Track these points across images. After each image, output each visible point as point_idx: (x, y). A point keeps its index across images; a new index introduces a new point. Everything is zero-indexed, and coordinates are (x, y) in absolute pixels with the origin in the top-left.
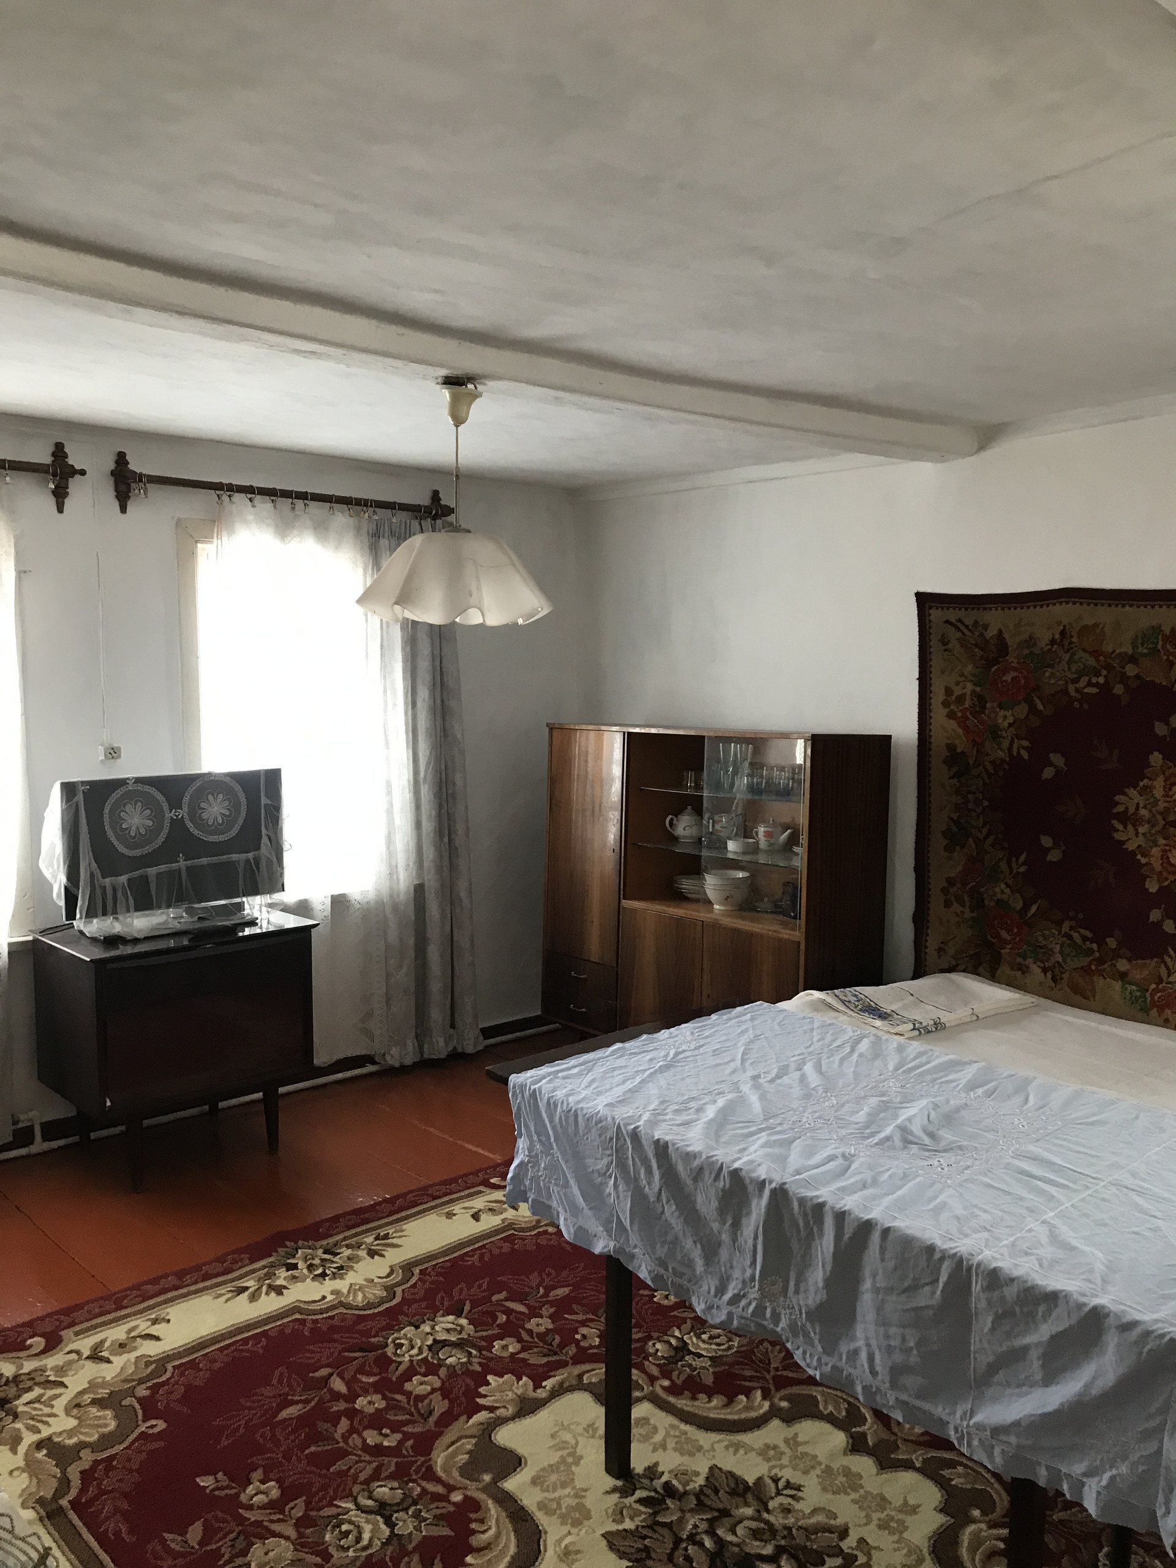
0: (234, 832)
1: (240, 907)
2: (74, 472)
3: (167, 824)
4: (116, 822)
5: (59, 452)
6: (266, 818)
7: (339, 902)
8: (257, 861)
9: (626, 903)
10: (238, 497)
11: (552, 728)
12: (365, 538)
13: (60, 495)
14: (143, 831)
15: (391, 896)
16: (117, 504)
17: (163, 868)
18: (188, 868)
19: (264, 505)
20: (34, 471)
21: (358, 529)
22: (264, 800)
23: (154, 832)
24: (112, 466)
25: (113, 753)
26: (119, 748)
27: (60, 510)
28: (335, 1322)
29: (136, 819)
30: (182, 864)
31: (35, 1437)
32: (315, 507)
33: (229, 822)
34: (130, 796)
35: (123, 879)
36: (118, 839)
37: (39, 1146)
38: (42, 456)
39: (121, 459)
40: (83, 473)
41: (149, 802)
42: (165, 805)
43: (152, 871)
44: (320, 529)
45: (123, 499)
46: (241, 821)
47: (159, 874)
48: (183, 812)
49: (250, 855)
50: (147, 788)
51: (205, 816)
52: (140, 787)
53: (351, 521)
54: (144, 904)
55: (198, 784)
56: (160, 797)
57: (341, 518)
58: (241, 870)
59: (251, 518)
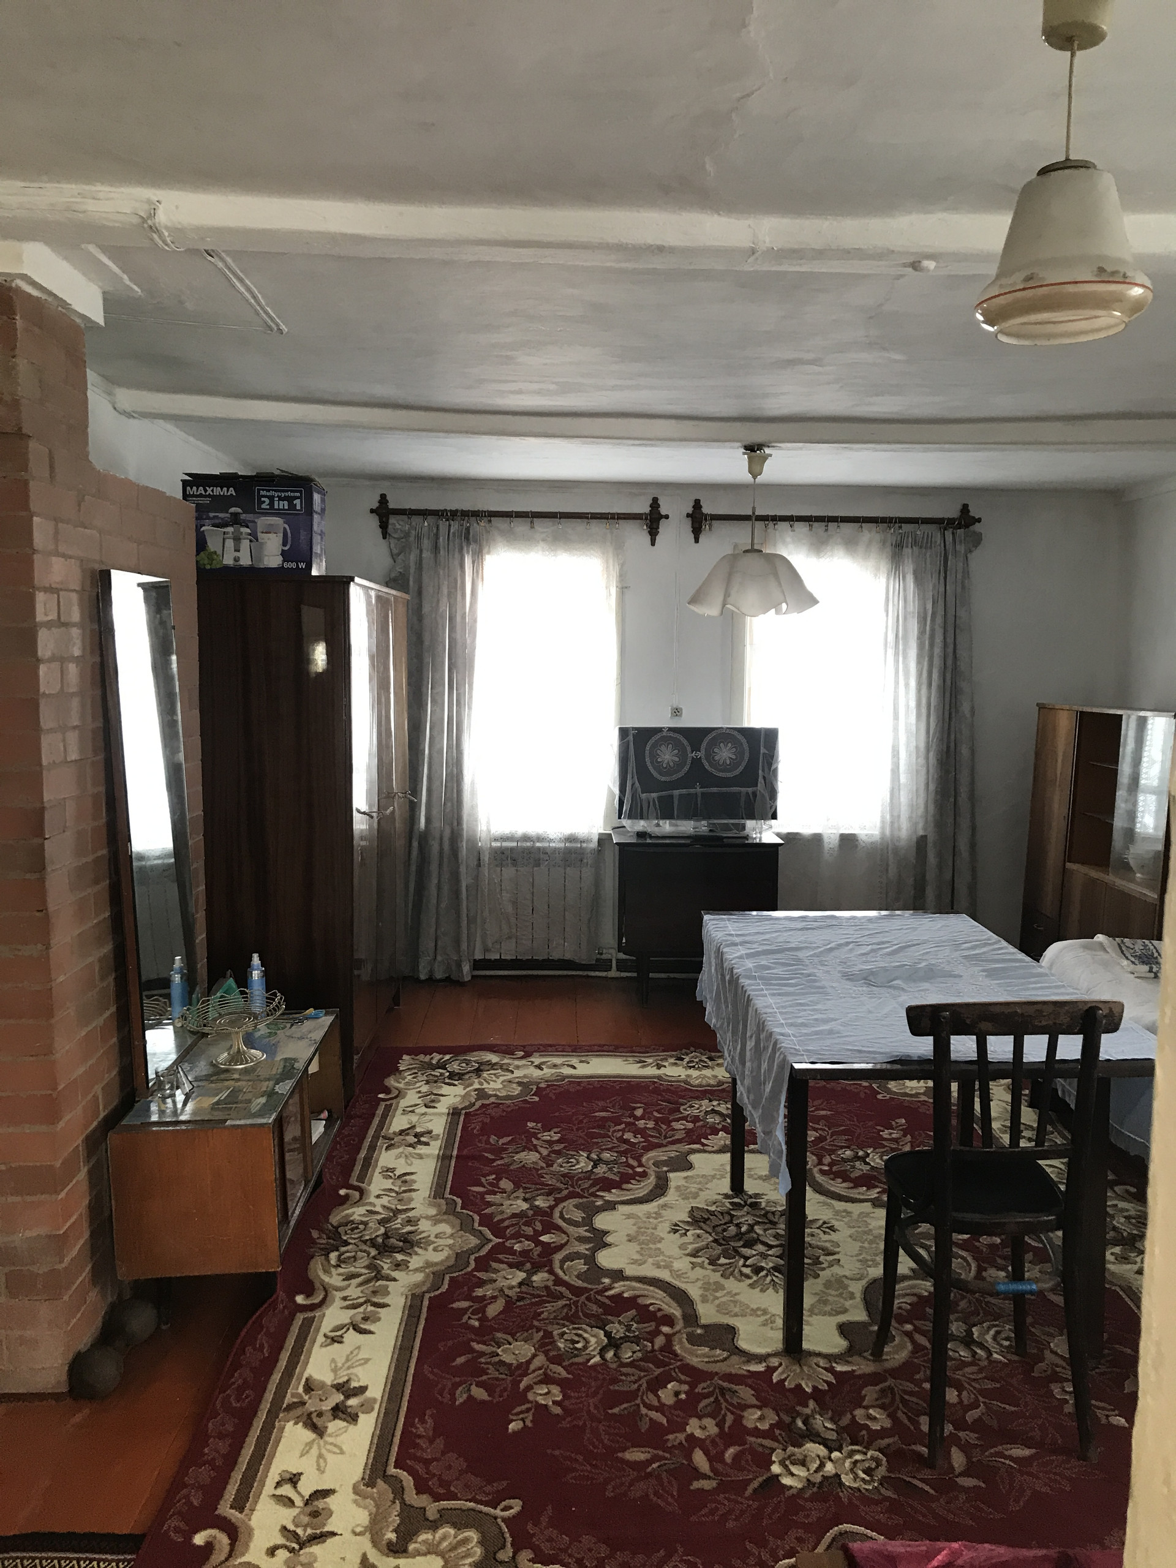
0: (737, 772)
1: (744, 827)
2: (661, 517)
3: (689, 762)
4: (654, 756)
5: (655, 504)
6: (763, 762)
7: (848, 841)
8: (755, 794)
9: (1069, 865)
10: (783, 526)
11: (1041, 707)
12: (889, 549)
13: (653, 533)
14: (671, 764)
15: (892, 840)
16: (692, 536)
17: (684, 791)
18: (703, 794)
19: (802, 528)
20: (634, 518)
21: (884, 542)
22: (763, 750)
23: (679, 766)
24: (690, 510)
25: (677, 712)
26: (681, 709)
27: (653, 544)
28: (672, 1088)
29: (667, 756)
30: (699, 790)
31: (479, 1087)
32: (847, 528)
33: (734, 764)
34: (666, 740)
35: (654, 795)
36: (655, 768)
37: (613, 973)
38: (644, 508)
39: (697, 505)
40: (667, 517)
41: (677, 744)
42: (689, 749)
43: (676, 792)
44: (850, 545)
45: (697, 532)
46: (744, 764)
47: (680, 795)
48: (701, 754)
49: (750, 790)
50: (676, 735)
51: (717, 758)
52: (671, 734)
53: (878, 537)
54: (667, 813)
55: (714, 734)
56: (685, 742)
57: (869, 533)
58: (743, 799)
59: (788, 539)
